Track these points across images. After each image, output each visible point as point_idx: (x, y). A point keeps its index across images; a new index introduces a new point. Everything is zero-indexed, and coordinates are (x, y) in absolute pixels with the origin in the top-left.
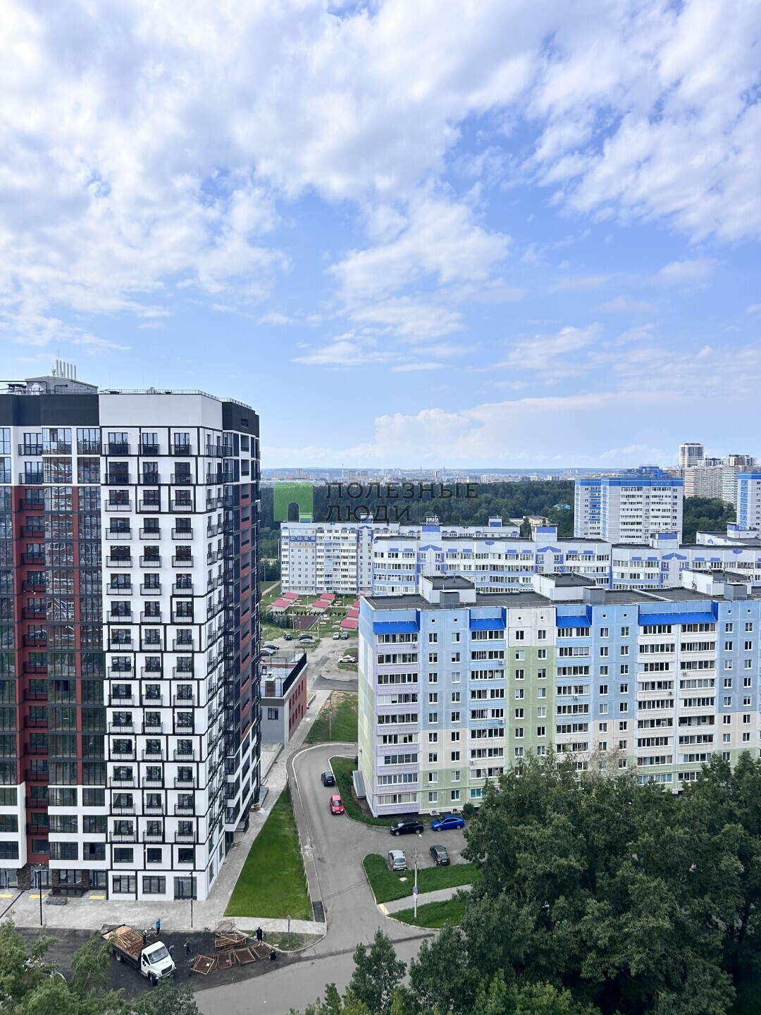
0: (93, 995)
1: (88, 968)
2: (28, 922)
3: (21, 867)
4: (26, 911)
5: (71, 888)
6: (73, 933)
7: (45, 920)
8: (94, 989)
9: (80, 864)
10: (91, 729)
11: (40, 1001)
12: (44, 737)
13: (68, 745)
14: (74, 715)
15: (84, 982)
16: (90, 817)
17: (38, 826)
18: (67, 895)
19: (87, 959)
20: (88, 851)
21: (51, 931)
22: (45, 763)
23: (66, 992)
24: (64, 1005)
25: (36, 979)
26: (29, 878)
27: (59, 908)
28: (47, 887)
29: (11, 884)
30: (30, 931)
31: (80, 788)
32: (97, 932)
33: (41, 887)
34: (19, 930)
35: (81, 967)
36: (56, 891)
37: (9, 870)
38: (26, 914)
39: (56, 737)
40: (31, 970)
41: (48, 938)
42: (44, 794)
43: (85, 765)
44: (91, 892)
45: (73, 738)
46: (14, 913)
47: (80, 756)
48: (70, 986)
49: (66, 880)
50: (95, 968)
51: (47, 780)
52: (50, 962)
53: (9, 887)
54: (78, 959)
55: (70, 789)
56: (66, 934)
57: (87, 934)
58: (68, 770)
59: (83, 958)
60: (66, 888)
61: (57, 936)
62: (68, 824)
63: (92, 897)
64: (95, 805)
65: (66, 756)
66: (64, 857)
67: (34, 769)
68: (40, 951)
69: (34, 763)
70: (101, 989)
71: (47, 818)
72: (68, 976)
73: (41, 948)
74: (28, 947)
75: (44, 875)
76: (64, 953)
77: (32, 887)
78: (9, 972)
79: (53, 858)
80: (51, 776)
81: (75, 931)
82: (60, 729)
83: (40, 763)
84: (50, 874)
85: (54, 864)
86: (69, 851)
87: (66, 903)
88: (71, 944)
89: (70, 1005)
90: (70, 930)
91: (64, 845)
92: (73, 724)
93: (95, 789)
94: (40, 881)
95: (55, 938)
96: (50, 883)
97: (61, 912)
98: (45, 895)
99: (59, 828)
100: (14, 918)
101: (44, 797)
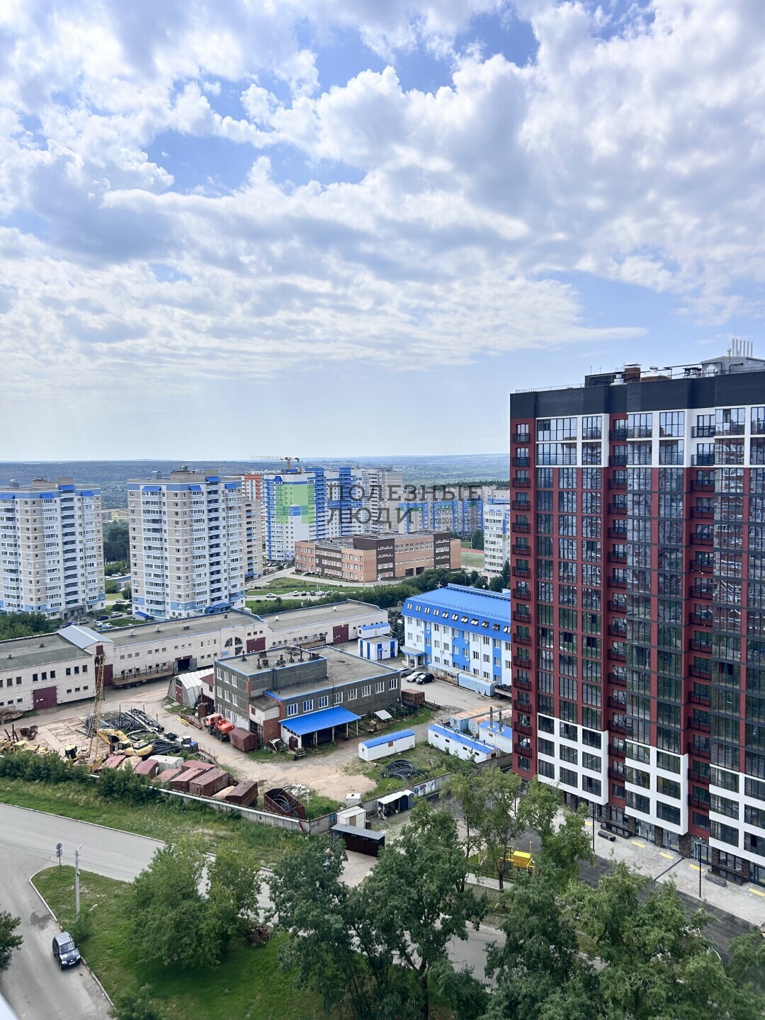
0: (750, 989)
1: (746, 959)
2: (687, 889)
3: (682, 834)
4: (686, 877)
5: (731, 873)
6: (731, 919)
7: (704, 894)
8: (751, 984)
9: (740, 851)
10: (756, 719)
11: (697, 970)
12: (707, 716)
13: (730, 729)
14: (737, 701)
15: (741, 972)
16: (752, 809)
17: (700, 802)
18: (726, 878)
19: (745, 949)
20: (749, 842)
21: (709, 908)
22: (707, 740)
23: (721, 973)
24: (721, 986)
25: (693, 951)
26: (690, 847)
27: (718, 888)
28: (707, 863)
29: (673, 846)
30: (689, 899)
31: (742, 776)
32: (756, 928)
33: (700, 860)
34: (679, 893)
35: (739, 956)
36: (716, 870)
37: (671, 833)
38: (686, 881)
39: (718, 718)
40: (690, 938)
41: (707, 914)
42: (706, 771)
43: (748, 754)
44: (752, 885)
45: (736, 724)
46: (676, 876)
47: (743, 744)
48: (727, 969)
49: (726, 862)
50: (754, 963)
51: (709, 759)
52: (707, 937)
53: (671, 849)
54: (736, 946)
55: (732, 774)
56: (724, 916)
57: (746, 926)
58: (730, 755)
59: (741, 948)
60: (725, 870)
61: (716, 914)
62: (729, 808)
63: (751, 890)
64: (758, 798)
65: (729, 740)
66: (724, 839)
67: (697, 744)
68: (700, 922)
69: (697, 738)
70: (758, 986)
71: (708, 796)
72: (725, 959)
73: (701, 920)
74: (688, 914)
75: (703, 850)
76: (722, 934)
77: (693, 858)
78: (670, 930)
79: (714, 836)
80: (713, 755)
81: (733, 917)
82: (723, 711)
83: (703, 739)
84: (710, 851)
85: (714, 843)
86: (729, 835)
87: (725, 885)
88: (729, 928)
89: (726, 987)
90: (728, 914)
91: (724, 827)
92: (736, 709)
94: (700, 854)
95: (714, 916)
96: (710, 860)
97: (720, 892)
98: (705, 870)
99: (719, 809)
100: (675, 880)
101: (706, 774)
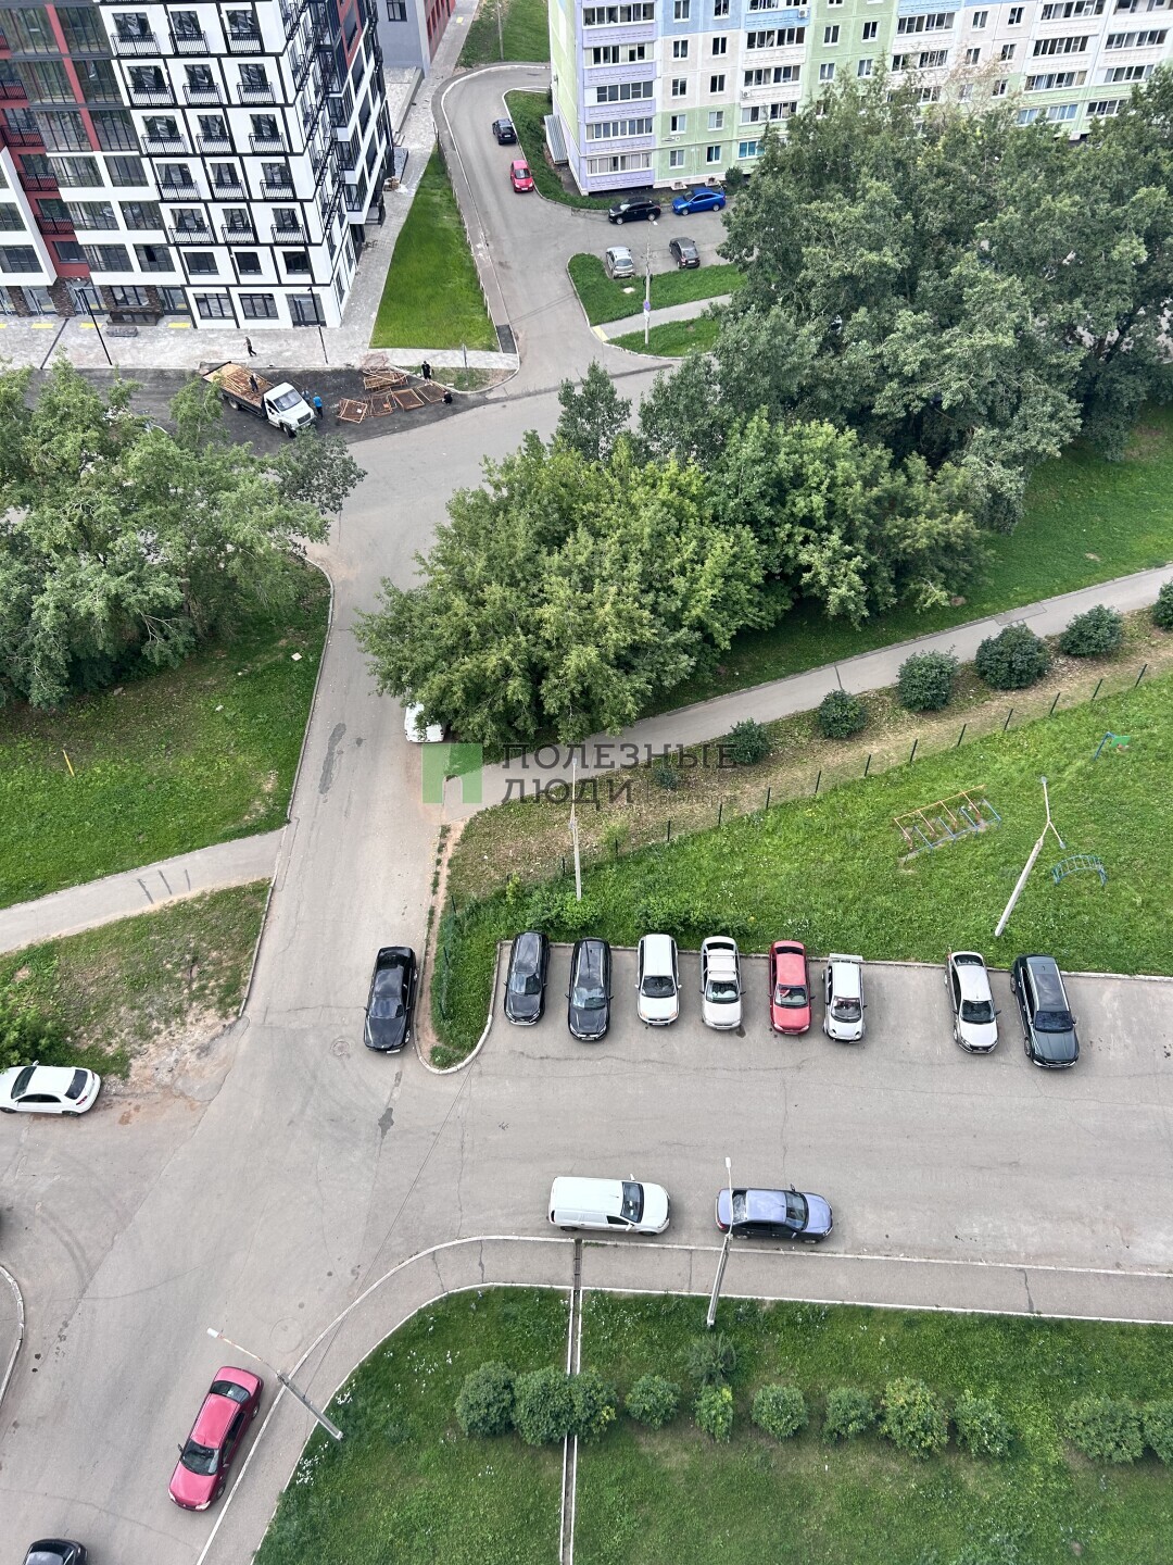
0: (212, 452)
1: (196, 418)
2: (89, 361)
3: (51, 284)
4: (81, 345)
5: (138, 313)
6: (161, 375)
7: (115, 358)
8: (210, 445)
9: (138, 277)
10: (85, 49)
11: (143, 460)
12: (10, 67)
13: (54, 80)
14: (46, 23)
15: (194, 436)
16: (131, 204)
17: (56, 223)
18: (134, 322)
19: (190, 407)
20: (144, 258)
21: (128, 373)
22: (28, 113)
23: (173, 449)
24: (178, 465)
25: (129, 438)
26: (69, 299)
27: (128, 341)
28: (101, 312)
29: (46, 308)
30: (98, 374)
31: (99, 156)
32: (194, 373)
33: (91, 312)
34: (81, 372)
35: (185, 419)
36: (117, 318)
37: (35, 288)
38: (84, 351)
39: (29, 65)
40: (118, 425)
41: (128, 383)
42: (45, 167)
43: (94, 115)
44: (168, 318)
45: (59, 65)
46: (65, 349)
47: (81, 100)
48: (178, 442)
49: (125, 300)
50: (205, 419)
51: (42, 144)
52: (140, 413)
53: (45, 313)
54: (178, 408)
55: (84, 158)
56: (150, 376)
57: (181, 376)
58: (70, 125)
59: (185, 406)
60: (128, 313)
61: (140, 378)
62: (99, 215)
63: (171, 325)
64: (133, 184)
65: (59, 100)
66: (111, 267)
67: (13, 125)
68: (121, 400)
69: (10, 116)
70: (221, 444)
71: (63, 207)
72: (172, 430)
73: (122, 395)
74: (103, 393)
75: (90, 295)
76: (155, 400)
77: (79, 313)
78: (88, 427)
79: (95, 269)
80: (46, 136)
81: (162, 372)
82: (30, 51)
83: (20, 114)
84: (99, 293)
85: (101, 278)
86: (114, 257)
87: (136, 334)
88: (162, 388)
89: (184, 464)
90: (155, 371)
91: (104, 249)
92: (49, 40)
93: (124, 158)
94: (87, 304)
95: (140, 383)
96: (104, 306)
97: (133, 346)
98: (103, 322)
99: (87, 223)
100: (67, 356)
101: (47, 173)
